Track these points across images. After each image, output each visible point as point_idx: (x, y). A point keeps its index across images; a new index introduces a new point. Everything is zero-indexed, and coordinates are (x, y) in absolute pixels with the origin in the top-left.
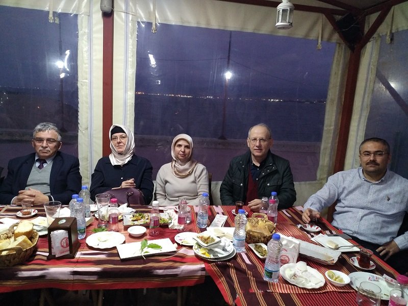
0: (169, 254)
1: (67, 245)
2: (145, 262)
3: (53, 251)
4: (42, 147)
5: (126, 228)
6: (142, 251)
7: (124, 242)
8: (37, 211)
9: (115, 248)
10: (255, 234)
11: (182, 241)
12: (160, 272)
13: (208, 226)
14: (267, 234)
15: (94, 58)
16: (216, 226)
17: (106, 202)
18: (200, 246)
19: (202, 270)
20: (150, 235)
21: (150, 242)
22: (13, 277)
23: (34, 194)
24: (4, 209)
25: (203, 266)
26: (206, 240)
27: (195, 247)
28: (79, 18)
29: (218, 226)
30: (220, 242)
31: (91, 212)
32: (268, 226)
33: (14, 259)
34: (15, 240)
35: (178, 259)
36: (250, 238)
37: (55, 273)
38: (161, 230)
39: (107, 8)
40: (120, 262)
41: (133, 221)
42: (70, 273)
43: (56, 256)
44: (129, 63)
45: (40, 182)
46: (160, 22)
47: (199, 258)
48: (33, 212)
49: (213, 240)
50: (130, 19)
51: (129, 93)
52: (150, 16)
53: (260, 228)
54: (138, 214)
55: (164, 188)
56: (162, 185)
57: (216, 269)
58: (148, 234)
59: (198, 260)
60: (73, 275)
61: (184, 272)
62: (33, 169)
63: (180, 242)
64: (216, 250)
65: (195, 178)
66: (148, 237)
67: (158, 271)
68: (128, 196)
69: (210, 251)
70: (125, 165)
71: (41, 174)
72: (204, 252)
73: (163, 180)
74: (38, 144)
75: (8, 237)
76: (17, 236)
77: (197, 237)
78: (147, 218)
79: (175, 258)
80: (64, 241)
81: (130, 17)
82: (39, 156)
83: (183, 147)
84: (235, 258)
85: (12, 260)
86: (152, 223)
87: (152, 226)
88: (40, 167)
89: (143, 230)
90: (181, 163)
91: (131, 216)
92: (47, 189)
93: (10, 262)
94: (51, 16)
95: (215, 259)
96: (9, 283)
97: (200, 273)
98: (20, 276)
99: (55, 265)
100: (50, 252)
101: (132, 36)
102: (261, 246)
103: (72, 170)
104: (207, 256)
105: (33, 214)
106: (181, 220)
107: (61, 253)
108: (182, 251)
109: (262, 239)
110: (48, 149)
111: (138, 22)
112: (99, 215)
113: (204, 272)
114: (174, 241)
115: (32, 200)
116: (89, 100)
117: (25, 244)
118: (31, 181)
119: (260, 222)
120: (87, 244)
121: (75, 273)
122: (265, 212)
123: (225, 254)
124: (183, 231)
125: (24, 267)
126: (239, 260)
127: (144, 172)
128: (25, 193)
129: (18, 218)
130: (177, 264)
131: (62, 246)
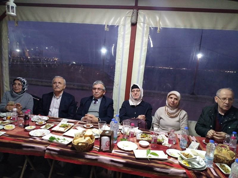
0: (163, 160)
1: (108, 145)
2: (149, 162)
3: (102, 147)
4: (95, 92)
5: (138, 141)
6: (147, 155)
7: (137, 149)
8: (93, 125)
9: (132, 151)
10: (220, 157)
11: (171, 154)
12: (158, 169)
13: (187, 147)
14: (229, 159)
15: (125, 48)
16: (192, 148)
17: (127, 125)
18: (182, 159)
19: (184, 174)
20: (151, 147)
21: (152, 151)
22: (83, 157)
23: (92, 117)
24: (78, 123)
25: (185, 171)
26: (187, 156)
27: (179, 159)
28: (119, 28)
29: (193, 149)
30: (196, 158)
31: (120, 129)
32: (230, 154)
33: (84, 148)
34: (85, 139)
35: (168, 164)
36: (217, 160)
37: (102, 159)
38: (158, 145)
39: (134, 21)
40: (135, 159)
41: (142, 138)
42: (109, 161)
43: (103, 150)
44: (143, 50)
45: (94, 111)
46: (162, 27)
47: (182, 166)
48: (91, 126)
49: (191, 156)
50: (146, 26)
51: (141, 66)
52: (157, 24)
53: (224, 154)
54: (144, 134)
55: (159, 121)
56: (158, 119)
57: (193, 174)
58: (150, 147)
59: (181, 167)
60: (111, 162)
61: (172, 172)
62: (92, 104)
63: (170, 154)
64: (193, 163)
65: (180, 119)
66: (150, 148)
67: (157, 168)
68: (139, 124)
69: (189, 163)
70: (137, 106)
71: (95, 107)
72: (185, 163)
73: (159, 117)
74: (94, 91)
75: (81, 137)
76: (86, 136)
77: (181, 153)
78: (149, 137)
79: (167, 163)
80: (107, 142)
81: (146, 25)
82: (95, 97)
83: (173, 99)
84: (206, 170)
85: (83, 149)
86: (153, 140)
87: (153, 142)
88: (95, 103)
89: (147, 144)
90: (171, 108)
91: (140, 135)
92: (98, 114)
93: (82, 149)
94: (106, 27)
95: (193, 168)
96: (80, 160)
97: (182, 175)
98: (86, 157)
99: (102, 154)
100: (100, 148)
101: (146, 35)
102: (224, 166)
103: (110, 106)
104: (187, 165)
105: (91, 127)
106: (170, 142)
107: (105, 149)
108: (171, 160)
109: (226, 161)
110: (98, 93)
111: (150, 28)
112: (124, 132)
113: (185, 175)
114: (166, 153)
115: (91, 119)
116: (120, 70)
117: (89, 141)
118: (90, 110)
119: (224, 150)
120: (118, 147)
121: (112, 161)
122: (228, 144)
123: (199, 167)
124: (171, 148)
125: (88, 153)
126: (208, 172)
127: (148, 111)
128: (88, 116)
129: (84, 127)
130: (168, 167)
131: (106, 145)
